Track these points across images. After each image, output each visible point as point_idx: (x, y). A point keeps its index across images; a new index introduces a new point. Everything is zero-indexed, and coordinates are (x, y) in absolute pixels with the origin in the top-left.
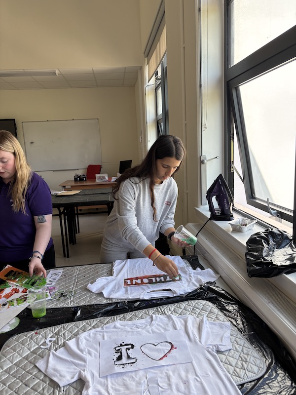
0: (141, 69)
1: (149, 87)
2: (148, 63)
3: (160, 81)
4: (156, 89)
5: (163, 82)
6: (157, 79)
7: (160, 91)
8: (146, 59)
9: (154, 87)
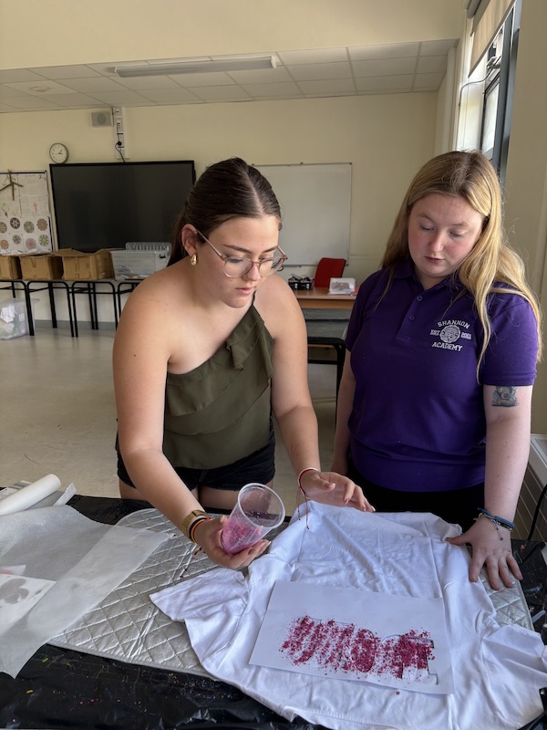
0: (456, 45)
1: (470, 87)
2: (475, 30)
3: (499, 70)
4: (487, 91)
5: (504, 74)
6: (491, 66)
7: (494, 96)
8: (471, 22)
9: (481, 87)
